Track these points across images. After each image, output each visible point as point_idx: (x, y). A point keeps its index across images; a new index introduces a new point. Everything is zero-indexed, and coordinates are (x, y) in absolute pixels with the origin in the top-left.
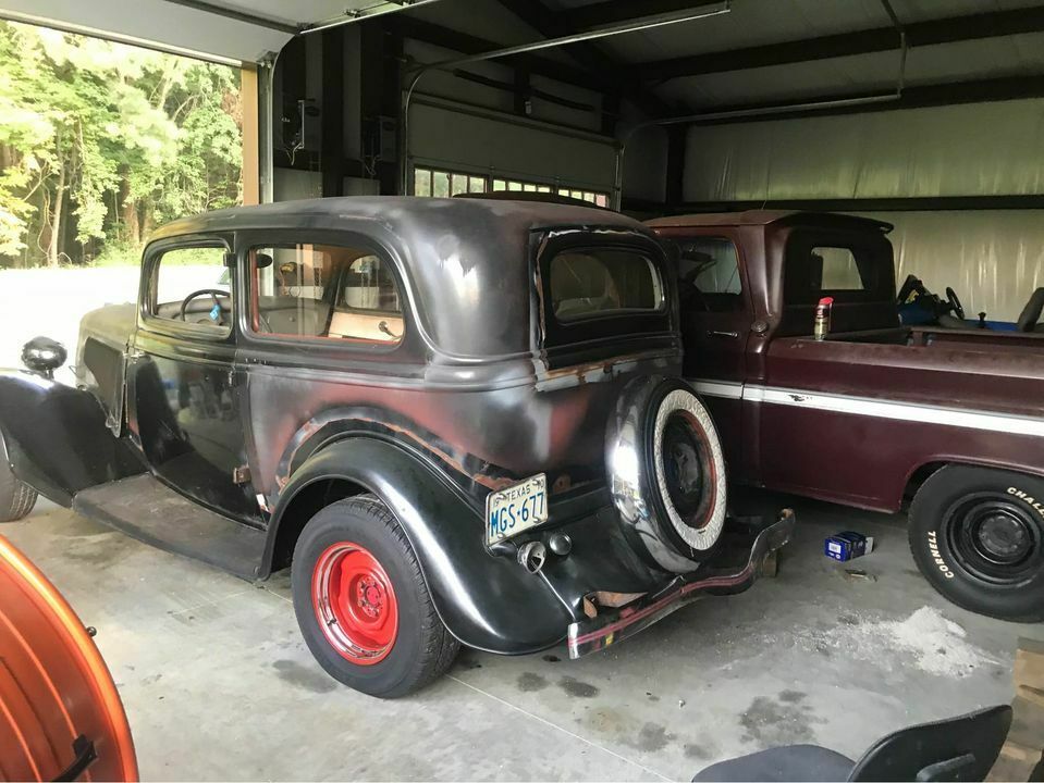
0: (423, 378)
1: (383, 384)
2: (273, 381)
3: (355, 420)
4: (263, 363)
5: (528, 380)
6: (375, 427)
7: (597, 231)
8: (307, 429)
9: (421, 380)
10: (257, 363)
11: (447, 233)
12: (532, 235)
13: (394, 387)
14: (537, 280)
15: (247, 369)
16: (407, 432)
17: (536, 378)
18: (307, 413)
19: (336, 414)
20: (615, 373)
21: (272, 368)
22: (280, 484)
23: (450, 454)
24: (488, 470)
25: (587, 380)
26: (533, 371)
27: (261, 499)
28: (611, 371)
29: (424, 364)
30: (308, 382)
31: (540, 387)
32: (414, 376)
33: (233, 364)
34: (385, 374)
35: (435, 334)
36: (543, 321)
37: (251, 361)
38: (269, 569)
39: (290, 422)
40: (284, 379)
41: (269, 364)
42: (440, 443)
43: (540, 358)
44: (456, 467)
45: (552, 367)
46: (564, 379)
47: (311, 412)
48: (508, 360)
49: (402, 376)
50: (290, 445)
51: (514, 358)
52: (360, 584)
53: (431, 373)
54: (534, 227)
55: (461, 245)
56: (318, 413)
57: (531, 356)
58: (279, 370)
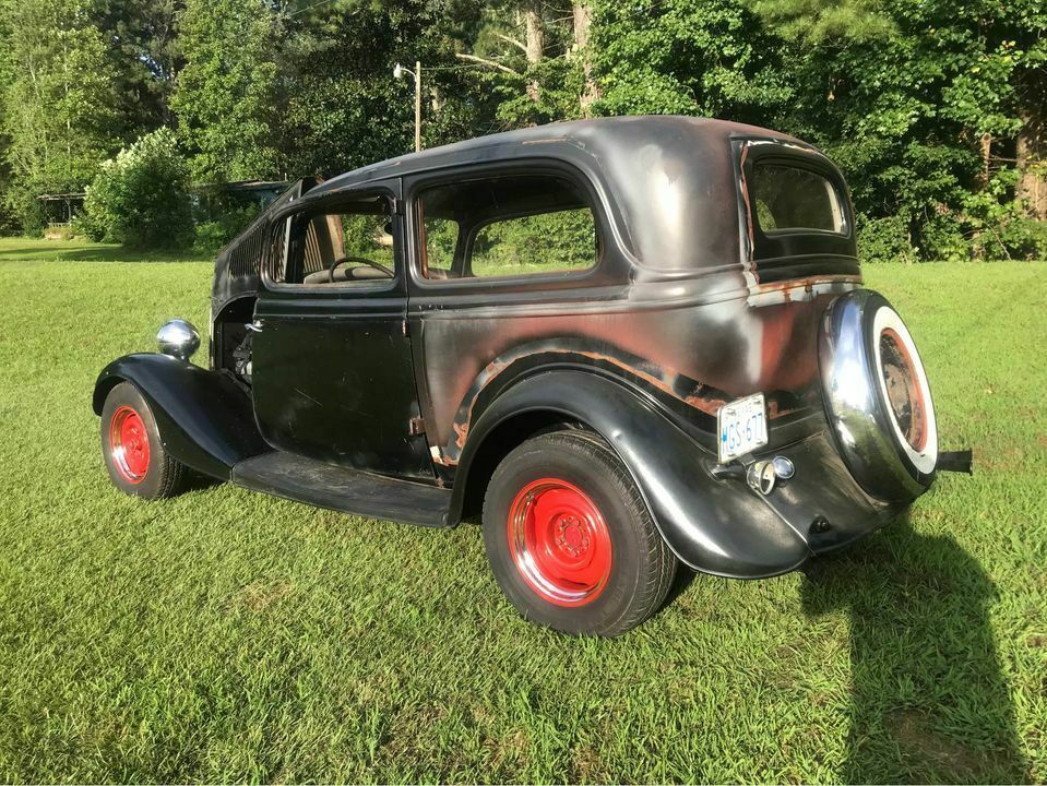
0: (626, 298)
1: (579, 311)
2: (451, 326)
3: (546, 353)
4: (439, 308)
5: (741, 293)
6: (570, 357)
7: (786, 145)
8: (490, 370)
9: (623, 301)
10: (432, 308)
11: (649, 143)
12: (732, 142)
13: (592, 314)
14: (742, 187)
15: (422, 317)
16: (607, 358)
17: (748, 290)
18: (491, 353)
19: (523, 351)
20: (814, 293)
21: (450, 311)
22: (458, 431)
23: (659, 376)
24: (701, 391)
25: (793, 298)
26: (744, 283)
27: (435, 452)
28: (811, 291)
29: (627, 284)
30: (491, 321)
31: (752, 301)
32: (615, 298)
33: (404, 314)
34: (582, 300)
35: (639, 250)
36: (751, 230)
37: (425, 308)
38: (459, 516)
39: (471, 365)
40: (463, 322)
41: (446, 307)
42: (647, 366)
43: (750, 270)
44: (666, 391)
45: (762, 280)
46: (772, 295)
47: (496, 352)
48: (719, 271)
49: (601, 299)
50: (472, 389)
51: (726, 270)
52: (560, 522)
53: (635, 292)
54: (733, 135)
55: (664, 155)
56: (503, 352)
57: (742, 268)
58: (458, 313)
